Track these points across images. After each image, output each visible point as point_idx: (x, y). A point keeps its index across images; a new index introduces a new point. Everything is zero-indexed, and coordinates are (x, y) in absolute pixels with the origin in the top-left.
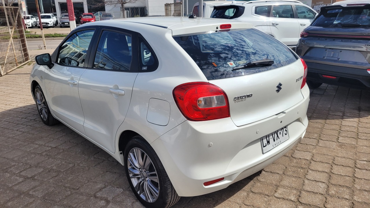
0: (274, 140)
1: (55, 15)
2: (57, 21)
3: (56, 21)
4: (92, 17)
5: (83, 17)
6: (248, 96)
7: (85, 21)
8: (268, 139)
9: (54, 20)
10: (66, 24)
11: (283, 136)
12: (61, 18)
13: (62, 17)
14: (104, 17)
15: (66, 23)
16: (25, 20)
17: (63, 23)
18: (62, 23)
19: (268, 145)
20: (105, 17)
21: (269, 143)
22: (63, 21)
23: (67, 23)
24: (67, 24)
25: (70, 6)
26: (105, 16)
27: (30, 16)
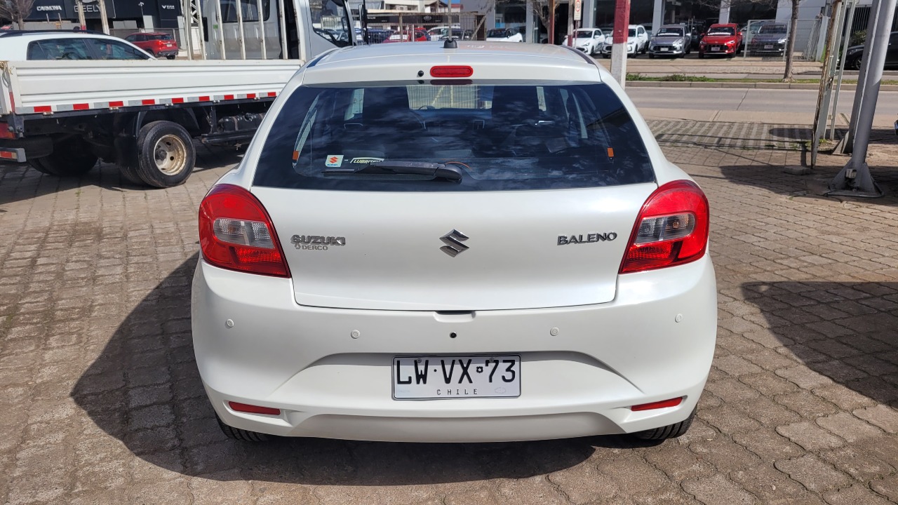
0: (448, 380)
1: (649, 28)
2: (647, 43)
3: (645, 41)
4: (732, 34)
5: (710, 33)
6: (332, 241)
7: (710, 43)
8: (421, 368)
9: (641, 41)
10: (662, 49)
11: (491, 381)
12: (657, 36)
13: (661, 32)
14: (767, 34)
15: (663, 47)
16: (574, 39)
17: (658, 48)
18: (655, 48)
19: (418, 382)
20: (771, 34)
21: (421, 380)
22: (658, 43)
23: (666, 47)
24: (666, 49)
25: (620, 8)
26: (769, 32)
27: (594, 30)
